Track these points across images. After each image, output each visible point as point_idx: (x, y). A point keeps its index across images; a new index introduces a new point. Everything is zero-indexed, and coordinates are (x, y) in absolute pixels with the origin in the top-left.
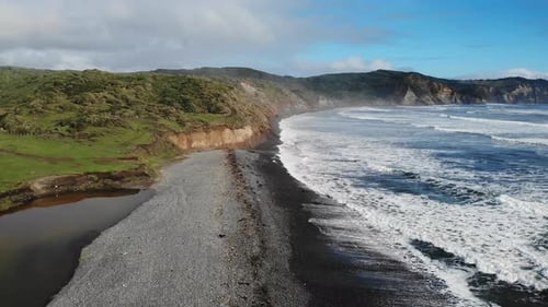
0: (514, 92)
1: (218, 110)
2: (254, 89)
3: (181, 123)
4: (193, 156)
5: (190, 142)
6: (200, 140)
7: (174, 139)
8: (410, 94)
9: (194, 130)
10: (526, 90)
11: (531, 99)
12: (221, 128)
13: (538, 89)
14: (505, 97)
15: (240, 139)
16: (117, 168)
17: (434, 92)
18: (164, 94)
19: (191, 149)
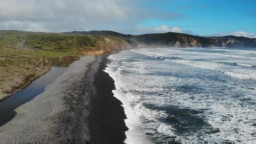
0: (227, 42)
1: (94, 46)
2: (110, 40)
3: (85, 49)
4: (87, 56)
5: (87, 53)
6: (89, 53)
7: (83, 52)
8: (178, 43)
9: (88, 51)
10: (233, 41)
11: (235, 45)
12: (95, 50)
13: (238, 41)
14: (223, 44)
15: (100, 53)
16: (73, 56)
17: (189, 42)
18: (80, 42)
19: (87, 55)
